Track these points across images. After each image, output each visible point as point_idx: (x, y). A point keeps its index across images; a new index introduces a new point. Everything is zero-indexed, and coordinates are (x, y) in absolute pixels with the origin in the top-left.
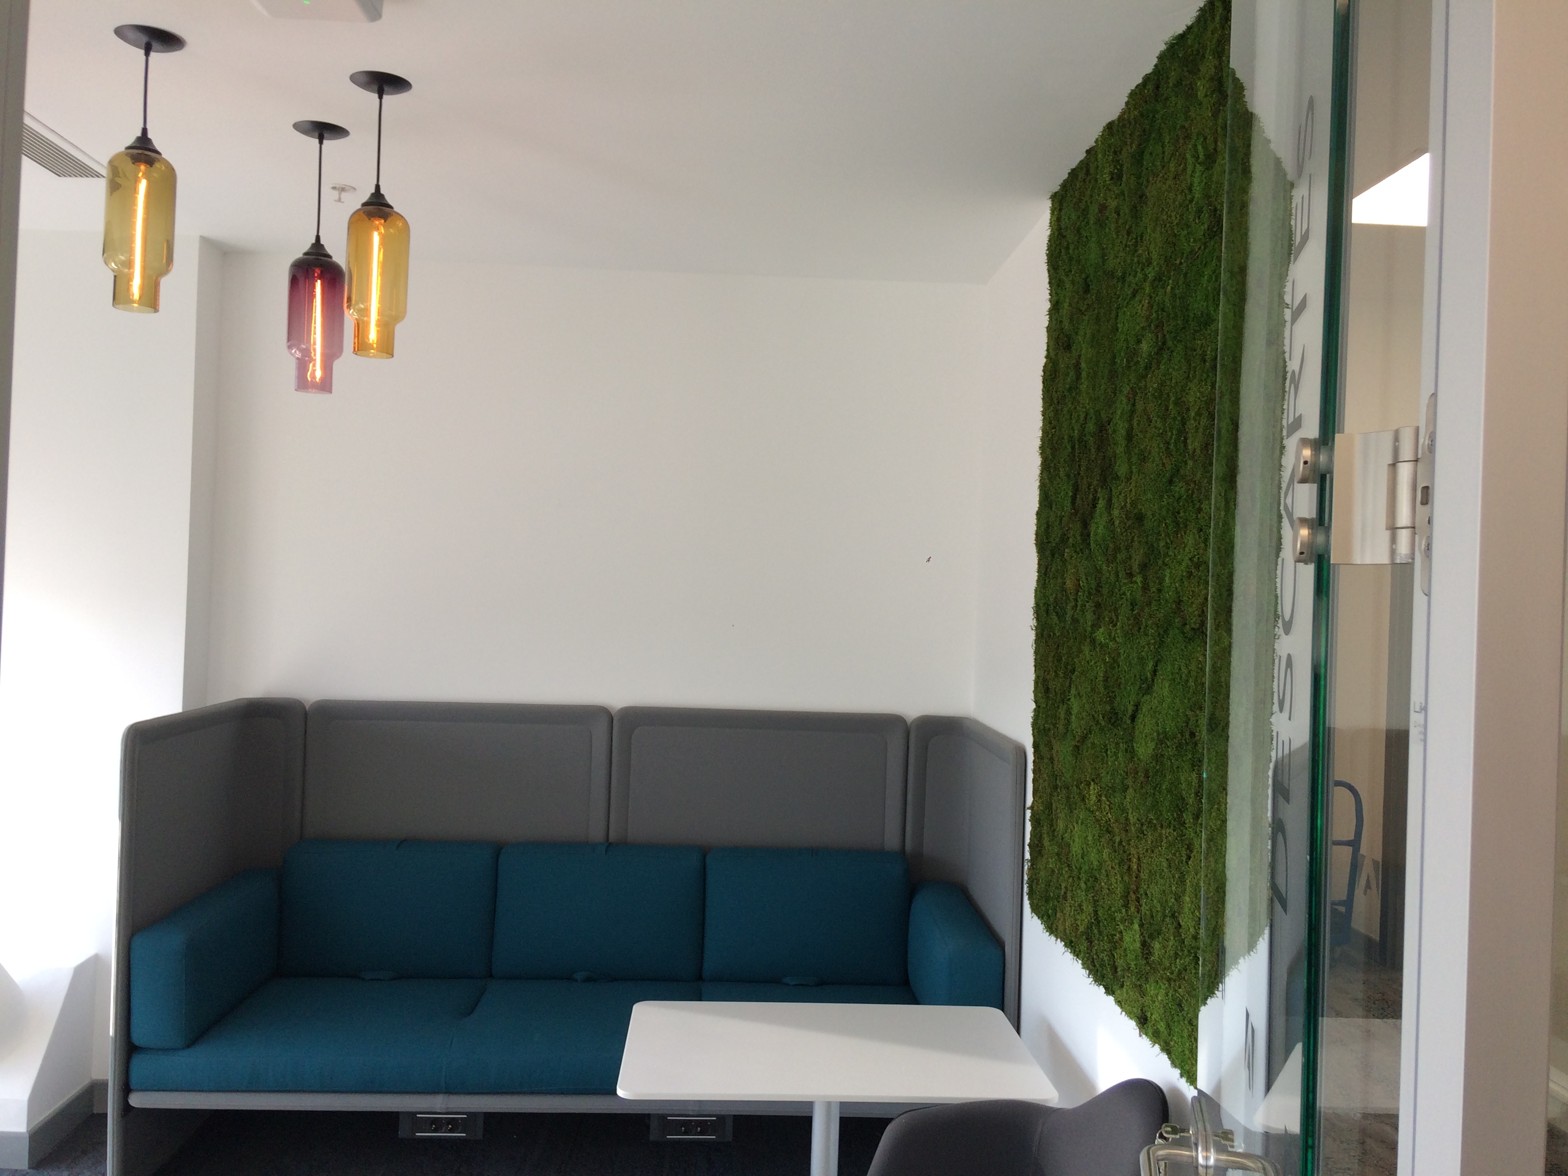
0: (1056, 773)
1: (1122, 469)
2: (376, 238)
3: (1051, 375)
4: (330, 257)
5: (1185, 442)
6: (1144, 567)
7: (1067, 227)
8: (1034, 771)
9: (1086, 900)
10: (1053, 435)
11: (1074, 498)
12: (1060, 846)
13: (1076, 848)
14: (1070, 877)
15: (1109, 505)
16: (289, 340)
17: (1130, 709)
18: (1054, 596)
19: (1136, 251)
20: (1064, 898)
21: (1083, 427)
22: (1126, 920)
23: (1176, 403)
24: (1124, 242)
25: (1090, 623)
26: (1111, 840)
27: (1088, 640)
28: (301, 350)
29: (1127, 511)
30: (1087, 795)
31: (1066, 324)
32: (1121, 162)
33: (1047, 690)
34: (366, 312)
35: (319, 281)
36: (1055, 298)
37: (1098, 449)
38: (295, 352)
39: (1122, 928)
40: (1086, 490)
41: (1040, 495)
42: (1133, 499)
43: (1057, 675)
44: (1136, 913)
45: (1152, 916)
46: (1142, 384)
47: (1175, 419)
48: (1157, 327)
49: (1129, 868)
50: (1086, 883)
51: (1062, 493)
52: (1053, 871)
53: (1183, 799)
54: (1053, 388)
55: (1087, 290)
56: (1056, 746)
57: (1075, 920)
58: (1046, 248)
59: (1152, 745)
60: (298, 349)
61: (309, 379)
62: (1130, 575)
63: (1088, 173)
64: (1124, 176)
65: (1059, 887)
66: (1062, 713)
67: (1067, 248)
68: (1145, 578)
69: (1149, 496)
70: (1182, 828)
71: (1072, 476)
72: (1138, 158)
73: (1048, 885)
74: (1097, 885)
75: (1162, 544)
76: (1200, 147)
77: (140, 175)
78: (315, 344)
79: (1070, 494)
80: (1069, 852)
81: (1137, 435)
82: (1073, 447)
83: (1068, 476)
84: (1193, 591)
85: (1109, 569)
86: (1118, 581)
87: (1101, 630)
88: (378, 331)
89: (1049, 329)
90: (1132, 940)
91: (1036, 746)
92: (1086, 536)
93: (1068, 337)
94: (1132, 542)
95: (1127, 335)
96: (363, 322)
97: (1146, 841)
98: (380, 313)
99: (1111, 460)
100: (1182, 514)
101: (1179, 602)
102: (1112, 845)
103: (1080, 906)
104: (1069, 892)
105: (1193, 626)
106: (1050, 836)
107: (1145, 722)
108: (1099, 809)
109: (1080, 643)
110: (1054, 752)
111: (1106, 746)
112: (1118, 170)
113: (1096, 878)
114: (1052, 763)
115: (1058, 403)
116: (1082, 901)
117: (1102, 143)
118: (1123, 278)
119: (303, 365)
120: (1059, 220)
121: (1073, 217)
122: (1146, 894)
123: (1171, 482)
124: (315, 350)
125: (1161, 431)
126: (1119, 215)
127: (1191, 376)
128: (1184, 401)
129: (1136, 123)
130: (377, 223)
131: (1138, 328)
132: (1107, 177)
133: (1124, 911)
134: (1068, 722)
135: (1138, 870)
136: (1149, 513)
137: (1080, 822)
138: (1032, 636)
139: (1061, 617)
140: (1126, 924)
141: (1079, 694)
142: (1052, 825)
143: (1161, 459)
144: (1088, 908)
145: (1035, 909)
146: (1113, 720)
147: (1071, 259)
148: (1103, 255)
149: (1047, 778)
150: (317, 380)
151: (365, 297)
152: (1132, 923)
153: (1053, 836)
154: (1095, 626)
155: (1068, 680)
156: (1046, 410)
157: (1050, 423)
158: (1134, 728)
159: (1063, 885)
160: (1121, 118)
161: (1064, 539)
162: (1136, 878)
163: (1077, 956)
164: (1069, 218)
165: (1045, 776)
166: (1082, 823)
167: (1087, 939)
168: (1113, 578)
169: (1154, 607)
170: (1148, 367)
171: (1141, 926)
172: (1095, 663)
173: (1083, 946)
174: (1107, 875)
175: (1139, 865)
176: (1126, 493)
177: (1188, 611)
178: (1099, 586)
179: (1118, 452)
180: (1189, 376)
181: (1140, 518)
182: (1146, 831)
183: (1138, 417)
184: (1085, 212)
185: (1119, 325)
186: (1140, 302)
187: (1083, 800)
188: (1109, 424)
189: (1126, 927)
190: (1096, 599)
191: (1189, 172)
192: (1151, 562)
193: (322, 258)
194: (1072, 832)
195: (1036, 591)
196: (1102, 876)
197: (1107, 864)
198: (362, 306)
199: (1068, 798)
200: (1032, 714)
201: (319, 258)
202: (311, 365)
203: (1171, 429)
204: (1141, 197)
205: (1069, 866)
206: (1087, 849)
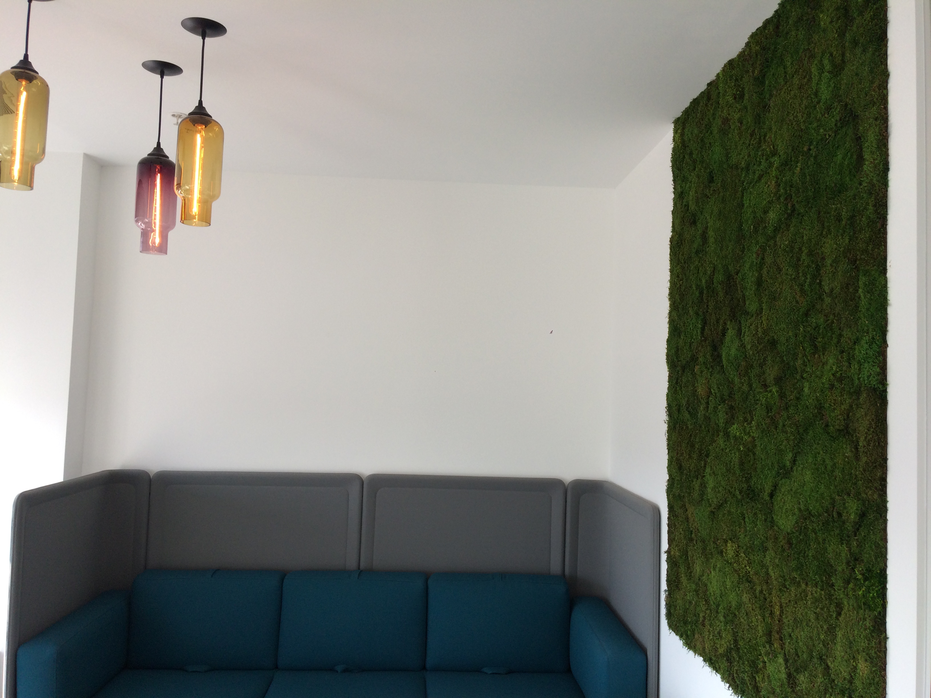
0: (691, 529)
1: (752, 307)
2: (199, 138)
3: (677, 244)
4: (167, 157)
5: (820, 284)
6: (778, 380)
7: (690, 139)
8: (669, 525)
9: (725, 630)
10: (680, 285)
11: (703, 329)
12: (697, 584)
13: (714, 587)
14: (707, 609)
15: (739, 332)
16: (136, 216)
17: (768, 489)
18: (686, 399)
19: (761, 146)
20: (703, 625)
21: (711, 278)
22: (769, 653)
23: (810, 254)
24: (747, 142)
25: (721, 421)
26: (752, 588)
27: (721, 434)
28: (145, 223)
29: (759, 337)
30: (724, 550)
31: (692, 207)
32: (742, 86)
33: (680, 468)
34: (190, 192)
35: (159, 174)
36: (680, 190)
37: (727, 293)
38: (141, 224)
39: (766, 659)
40: (715, 323)
41: (669, 328)
42: (765, 328)
43: (690, 457)
44: (780, 650)
45: (797, 655)
46: (772, 243)
47: (808, 266)
48: (786, 199)
49: (772, 613)
50: (724, 617)
51: (691, 326)
52: (690, 602)
53: (831, 566)
54: (680, 252)
55: (711, 180)
56: (691, 509)
57: (715, 643)
58: (671, 157)
59: (793, 520)
60: (142, 222)
61: (151, 245)
62: (765, 386)
63: (709, 99)
64: (747, 95)
65: (697, 615)
66: (696, 484)
67: (691, 154)
68: (781, 388)
69: (783, 326)
70: (830, 589)
71: (701, 313)
72: (760, 81)
73: (686, 611)
74: (737, 620)
75: (799, 362)
76: (826, 62)
77: (22, 89)
78: (155, 219)
79: (700, 326)
80: (707, 590)
81: (767, 281)
82: (701, 293)
83: (697, 314)
84: (835, 400)
85: (743, 381)
86: (751, 389)
87: (735, 426)
88: (199, 206)
89: (673, 212)
90: (777, 671)
91: (671, 507)
92: (717, 358)
93: (694, 215)
94: (764, 361)
95: (754, 208)
96: (188, 198)
97: (790, 594)
98: (201, 193)
99: (739, 301)
100: (819, 340)
101: (820, 407)
102: (753, 593)
103: (719, 633)
104: (706, 620)
105: (837, 427)
106: (687, 576)
107: (784, 500)
108: (738, 562)
109: (713, 435)
110: (689, 513)
111: (743, 515)
112: (740, 91)
113: (735, 615)
114: (688, 521)
115: (685, 262)
116: (721, 630)
117: (723, 76)
118: (747, 168)
119: (146, 234)
120: (682, 135)
121: (696, 131)
122: (790, 636)
123: (806, 314)
124: (155, 223)
125: (793, 277)
126: (741, 123)
127: (824, 233)
128: (818, 253)
129: (757, 55)
130: (200, 128)
131: (765, 202)
132: (730, 99)
133: (767, 646)
134: (702, 494)
135: (780, 615)
136: (783, 339)
137: (717, 570)
138: (665, 427)
139: (693, 414)
140: (770, 656)
141: (714, 473)
142: (689, 568)
143: (794, 298)
144: (727, 637)
145: (672, 626)
146: (751, 496)
147: (695, 162)
148: (727, 155)
149: (682, 532)
150: (157, 245)
151: (191, 181)
152: (776, 657)
153: (690, 576)
154: (729, 422)
155: (703, 463)
156: (673, 268)
157: (678, 277)
158: (772, 503)
159: (701, 615)
160: (741, 55)
161: (694, 359)
162: (779, 621)
163: (717, 671)
164: (692, 133)
165: (681, 530)
166: (720, 571)
167: (727, 660)
168: (745, 388)
169: (791, 411)
170: (776, 230)
171: (786, 661)
172: (730, 451)
173: (724, 664)
174: (747, 614)
175: (782, 612)
176: (756, 324)
177: (830, 416)
178: (731, 395)
179: (747, 293)
180: (822, 233)
181: (773, 343)
182: (789, 585)
183: (767, 267)
184: (709, 126)
185: (744, 202)
186: (766, 183)
187: (722, 552)
188: (737, 275)
189: (770, 659)
190: (730, 403)
191: (815, 81)
192: (787, 376)
193: (162, 158)
194: (708, 575)
195: (668, 395)
196: (742, 615)
197: (746, 605)
198: (188, 187)
199: (704, 549)
200: (666, 484)
201: (159, 157)
202: (152, 234)
203: (805, 275)
204: (764, 107)
205: (706, 601)
206: (725, 591)
